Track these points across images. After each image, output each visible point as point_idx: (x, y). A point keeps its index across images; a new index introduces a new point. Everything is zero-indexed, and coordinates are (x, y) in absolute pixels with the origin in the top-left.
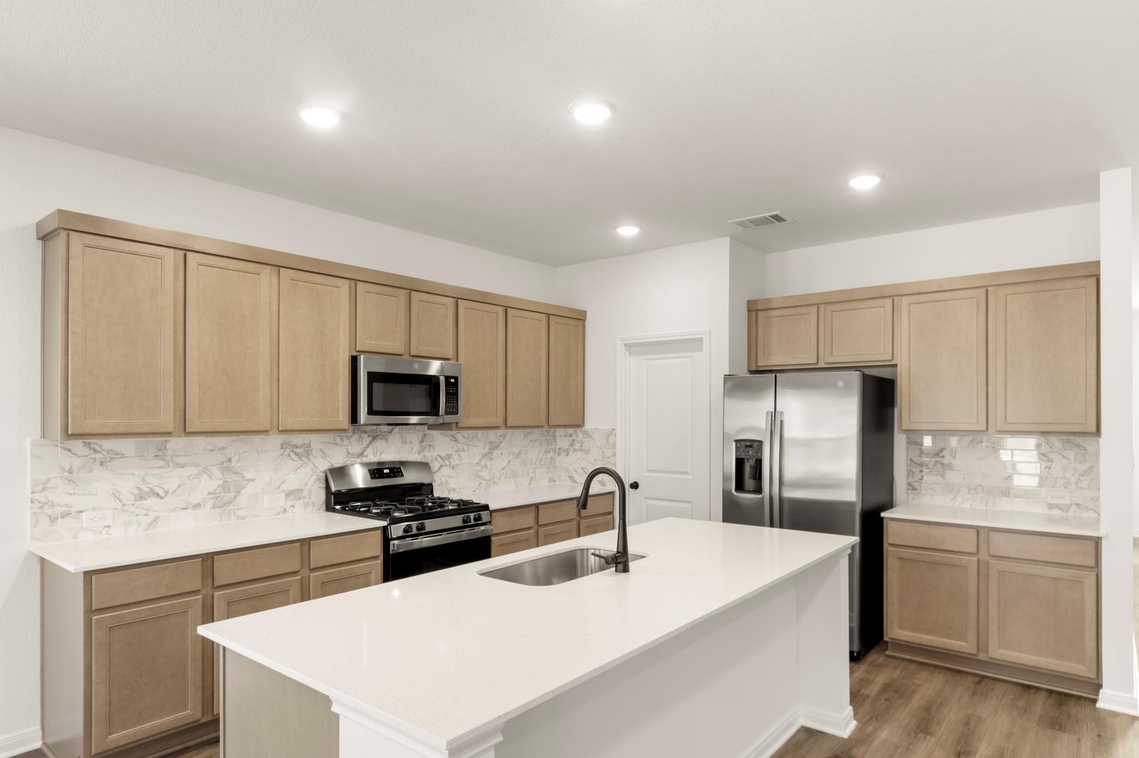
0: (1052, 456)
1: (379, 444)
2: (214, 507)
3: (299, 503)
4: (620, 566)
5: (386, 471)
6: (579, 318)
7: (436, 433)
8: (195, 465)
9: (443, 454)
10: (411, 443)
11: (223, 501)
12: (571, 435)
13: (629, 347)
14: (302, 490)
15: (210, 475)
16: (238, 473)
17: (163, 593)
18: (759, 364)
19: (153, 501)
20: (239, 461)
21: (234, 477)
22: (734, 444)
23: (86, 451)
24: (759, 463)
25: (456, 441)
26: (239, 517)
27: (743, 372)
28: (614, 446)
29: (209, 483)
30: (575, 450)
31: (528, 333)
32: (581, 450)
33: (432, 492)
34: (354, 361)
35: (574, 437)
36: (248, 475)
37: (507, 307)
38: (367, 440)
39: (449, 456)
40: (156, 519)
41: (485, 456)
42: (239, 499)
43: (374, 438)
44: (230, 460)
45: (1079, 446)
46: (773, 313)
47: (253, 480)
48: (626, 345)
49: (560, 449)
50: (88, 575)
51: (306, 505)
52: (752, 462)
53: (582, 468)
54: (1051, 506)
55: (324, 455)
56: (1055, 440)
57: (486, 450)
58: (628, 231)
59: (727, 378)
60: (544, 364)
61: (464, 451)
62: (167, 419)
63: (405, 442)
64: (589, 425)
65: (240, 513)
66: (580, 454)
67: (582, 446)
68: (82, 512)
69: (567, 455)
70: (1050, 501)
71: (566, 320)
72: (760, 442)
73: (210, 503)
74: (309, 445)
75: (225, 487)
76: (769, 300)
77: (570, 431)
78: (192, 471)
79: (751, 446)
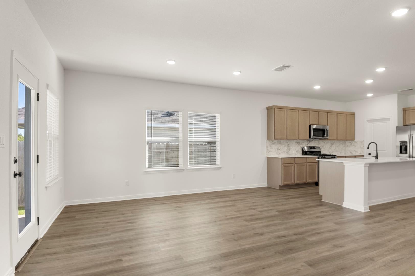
1: (311, 143)
2: (287, 152)
3: (298, 153)
4: (376, 158)
5: (313, 148)
6: (353, 114)
7: (321, 141)
8: (284, 145)
9: (322, 145)
10: (316, 143)
11: (288, 152)
12: (351, 142)
13: (368, 121)
14: (298, 151)
15: (286, 147)
16: (290, 147)
17: (290, 163)
18: (407, 123)
19: (279, 151)
20: (290, 145)
21: (289, 148)
22: (399, 143)
23: (272, 142)
24: (406, 147)
25: (325, 143)
26: (290, 155)
27: (401, 125)
28: (364, 144)
29: (286, 148)
31: (342, 119)
32: (354, 146)
33: (321, 153)
34: (310, 127)
35: (352, 143)
36: (291, 147)
37: (337, 114)
38: (309, 142)
39: (323, 146)
40: (279, 154)
41: (331, 146)
42: (290, 151)
43: (310, 142)
44: (288, 144)
46: (411, 111)
47: (291, 148)
48: (367, 120)
49: (347, 146)
50: (282, 158)
51: (299, 154)
52: (404, 146)
53: (354, 150)
55: (302, 144)
57: (331, 145)
58: (370, 95)
59: (397, 127)
60: (345, 126)
61: (326, 145)
62: (285, 137)
63: (315, 143)
64: (356, 140)
65: (290, 154)
66: (353, 147)
67: (354, 145)
68: (271, 151)
69: (350, 147)
71: (350, 115)
72: (406, 142)
73: (286, 152)
74: (299, 142)
75: (288, 149)
76: (410, 108)
77: (350, 141)
78: (284, 146)
79: (404, 143)
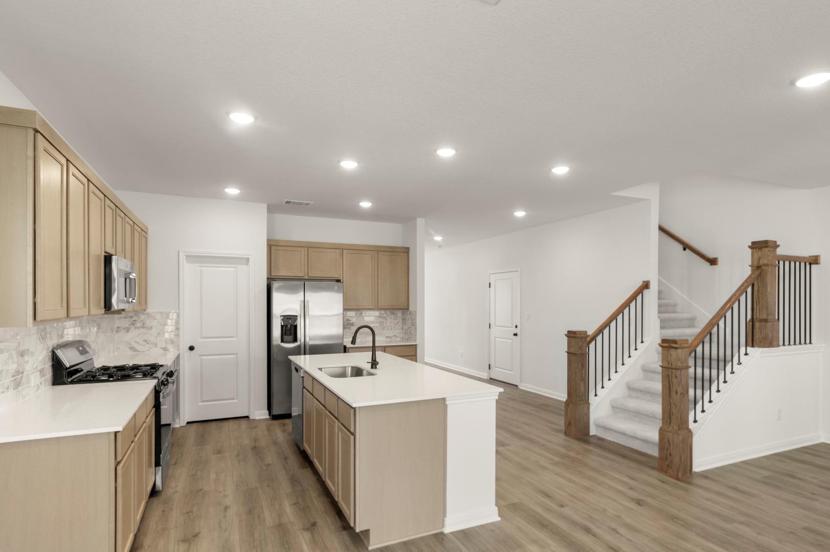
0: (387, 318)
6: (146, 232)
13: (188, 257)
22: (280, 317)
24: (295, 327)
30: (135, 328)
32: (143, 327)
35: (135, 320)
37: (134, 223)
45: (395, 314)
46: (280, 248)
48: (186, 255)
53: (145, 341)
54: (387, 337)
56: (388, 312)
58: (232, 191)
60: (140, 266)
64: (151, 310)
66: (142, 330)
67: (144, 324)
69: (128, 331)
70: (387, 335)
71: (144, 234)
72: (295, 318)
79: (291, 318)
